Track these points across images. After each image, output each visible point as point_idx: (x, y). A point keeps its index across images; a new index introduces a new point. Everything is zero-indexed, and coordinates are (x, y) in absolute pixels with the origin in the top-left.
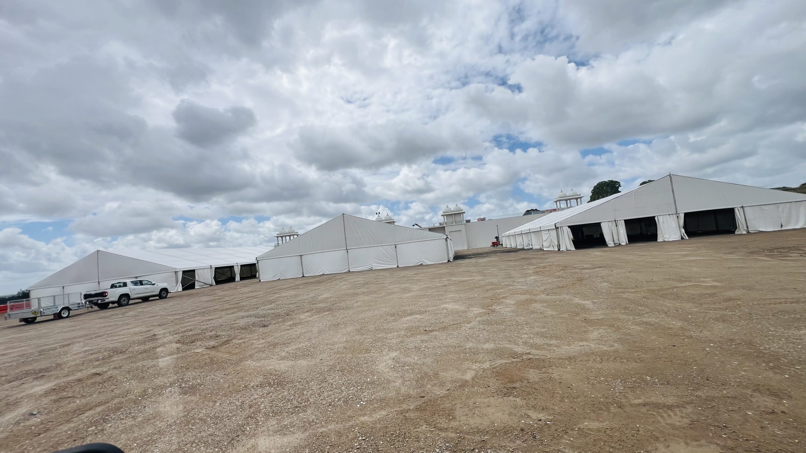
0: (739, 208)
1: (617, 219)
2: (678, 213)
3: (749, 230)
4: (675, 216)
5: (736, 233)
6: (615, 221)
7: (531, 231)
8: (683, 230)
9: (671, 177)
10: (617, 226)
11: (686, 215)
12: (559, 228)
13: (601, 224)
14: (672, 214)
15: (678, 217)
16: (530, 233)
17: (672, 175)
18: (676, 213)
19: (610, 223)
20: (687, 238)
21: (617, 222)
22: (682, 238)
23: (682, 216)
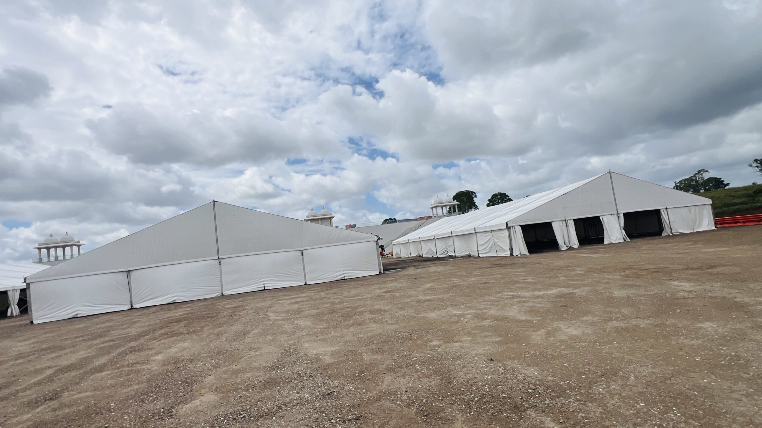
0: (664, 210)
1: (567, 219)
2: (619, 213)
3: (672, 232)
4: (616, 216)
5: (663, 235)
6: (565, 220)
7: (453, 235)
8: (624, 231)
9: (610, 175)
10: (567, 226)
11: (627, 216)
12: (511, 228)
13: (553, 224)
14: (614, 214)
15: (618, 217)
16: (451, 239)
17: (612, 172)
18: (617, 213)
19: (561, 222)
20: (629, 240)
21: (567, 221)
22: (625, 241)
23: (622, 216)
